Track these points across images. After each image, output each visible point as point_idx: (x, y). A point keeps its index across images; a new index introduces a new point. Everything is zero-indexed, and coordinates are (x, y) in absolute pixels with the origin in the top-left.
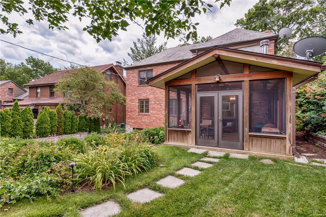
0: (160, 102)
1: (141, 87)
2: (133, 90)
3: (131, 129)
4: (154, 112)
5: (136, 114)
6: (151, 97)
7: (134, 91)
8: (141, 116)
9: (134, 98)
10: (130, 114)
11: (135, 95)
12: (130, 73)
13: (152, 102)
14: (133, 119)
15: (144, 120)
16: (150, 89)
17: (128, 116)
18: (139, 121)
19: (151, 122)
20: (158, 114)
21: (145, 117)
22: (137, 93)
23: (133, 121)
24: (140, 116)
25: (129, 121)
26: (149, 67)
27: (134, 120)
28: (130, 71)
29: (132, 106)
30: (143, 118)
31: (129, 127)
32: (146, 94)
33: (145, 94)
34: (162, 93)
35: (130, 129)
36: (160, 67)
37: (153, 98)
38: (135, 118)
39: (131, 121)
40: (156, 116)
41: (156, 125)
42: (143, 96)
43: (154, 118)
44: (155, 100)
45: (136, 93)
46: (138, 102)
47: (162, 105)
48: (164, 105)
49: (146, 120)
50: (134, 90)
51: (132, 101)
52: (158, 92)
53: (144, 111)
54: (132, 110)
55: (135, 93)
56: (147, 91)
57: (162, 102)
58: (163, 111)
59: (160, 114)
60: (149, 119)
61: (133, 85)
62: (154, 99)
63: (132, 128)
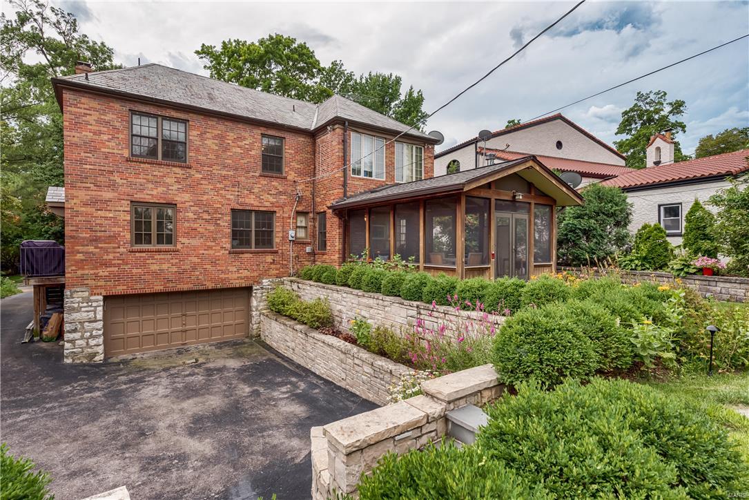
0: (215, 216)
1: (142, 165)
2: (103, 168)
3: (97, 301)
4: (195, 242)
5: (122, 250)
6: (183, 198)
7: (111, 172)
8: (144, 254)
9: (107, 195)
10: (91, 249)
11: (112, 186)
12: (86, 106)
13: (187, 214)
14: (106, 264)
15: (154, 267)
16: (178, 176)
17: (80, 256)
18: (134, 271)
19: (185, 271)
20: (210, 248)
21: (163, 257)
22: (125, 181)
23: (102, 272)
24: (137, 254)
25: (86, 272)
26: (174, 109)
27: (108, 269)
28: (84, 100)
29: (98, 222)
30: (154, 261)
31: (86, 294)
32: (165, 189)
33: (160, 189)
34: (221, 192)
35: (91, 301)
36: (214, 123)
37: (193, 204)
38: (113, 262)
39: (92, 272)
40: (201, 252)
41: (200, 277)
42: (152, 193)
43: (196, 260)
44: (197, 208)
45: (118, 180)
46: (129, 209)
47: (222, 224)
48: (226, 224)
49: (165, 266)
50: (106, 168)
51: (99, 206)
52: (206, 187)
53: (154, 238)
54: (99, 234)
55: (112, 178)
56: (168, 180)
57: (220, 216)
58: (223, 240)
59: (214, 248)
60: (174, 261)
61: (103, 150)
62: (196, 205)
63: (101, 298)
